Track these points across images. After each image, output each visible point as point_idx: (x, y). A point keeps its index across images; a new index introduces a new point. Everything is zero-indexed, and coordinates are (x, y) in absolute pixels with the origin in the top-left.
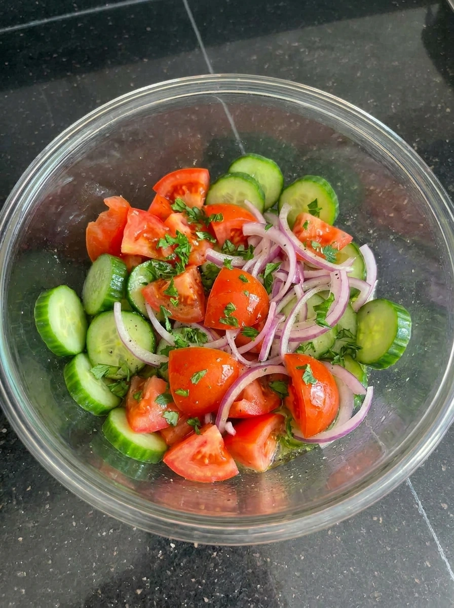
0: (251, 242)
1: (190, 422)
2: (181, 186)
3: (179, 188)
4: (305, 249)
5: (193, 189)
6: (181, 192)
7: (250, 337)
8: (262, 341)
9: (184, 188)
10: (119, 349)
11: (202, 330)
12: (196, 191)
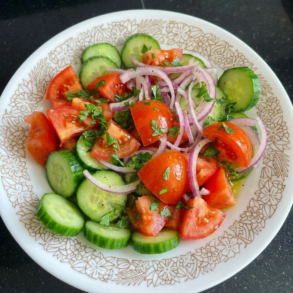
0: (130, 86)
1: (178, 207)
2: (63, 86)
3: (62, 88)
4: (164, 68)
5: (71, 82)
6: (64, 89)
7: (176, 134)
8: (184, 132)
9: (65, 86)
10: (106, 199)
11: (144, 152)
12: (74, 82)
